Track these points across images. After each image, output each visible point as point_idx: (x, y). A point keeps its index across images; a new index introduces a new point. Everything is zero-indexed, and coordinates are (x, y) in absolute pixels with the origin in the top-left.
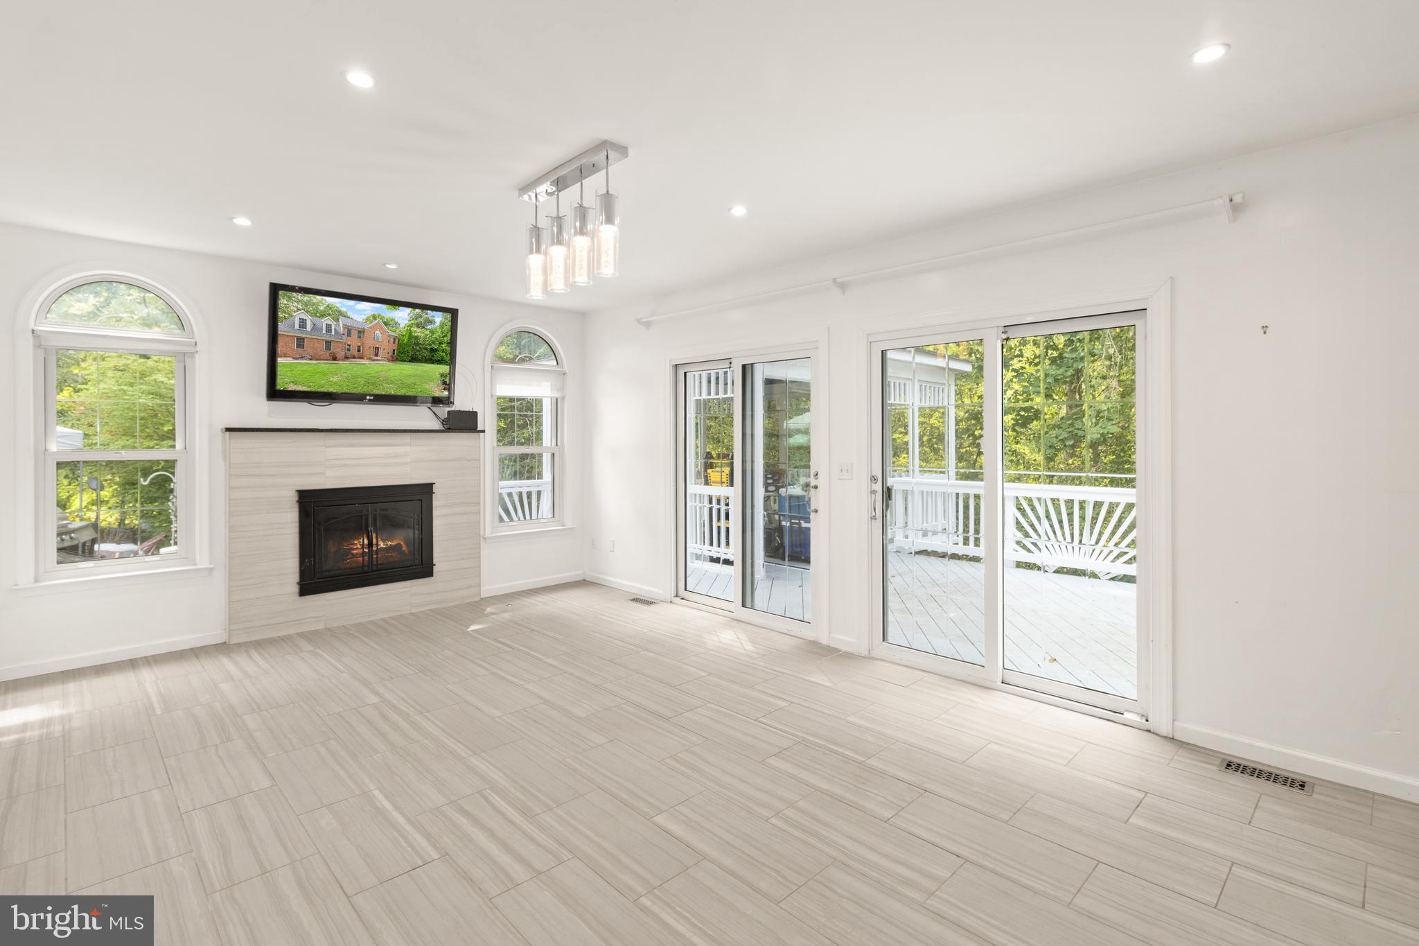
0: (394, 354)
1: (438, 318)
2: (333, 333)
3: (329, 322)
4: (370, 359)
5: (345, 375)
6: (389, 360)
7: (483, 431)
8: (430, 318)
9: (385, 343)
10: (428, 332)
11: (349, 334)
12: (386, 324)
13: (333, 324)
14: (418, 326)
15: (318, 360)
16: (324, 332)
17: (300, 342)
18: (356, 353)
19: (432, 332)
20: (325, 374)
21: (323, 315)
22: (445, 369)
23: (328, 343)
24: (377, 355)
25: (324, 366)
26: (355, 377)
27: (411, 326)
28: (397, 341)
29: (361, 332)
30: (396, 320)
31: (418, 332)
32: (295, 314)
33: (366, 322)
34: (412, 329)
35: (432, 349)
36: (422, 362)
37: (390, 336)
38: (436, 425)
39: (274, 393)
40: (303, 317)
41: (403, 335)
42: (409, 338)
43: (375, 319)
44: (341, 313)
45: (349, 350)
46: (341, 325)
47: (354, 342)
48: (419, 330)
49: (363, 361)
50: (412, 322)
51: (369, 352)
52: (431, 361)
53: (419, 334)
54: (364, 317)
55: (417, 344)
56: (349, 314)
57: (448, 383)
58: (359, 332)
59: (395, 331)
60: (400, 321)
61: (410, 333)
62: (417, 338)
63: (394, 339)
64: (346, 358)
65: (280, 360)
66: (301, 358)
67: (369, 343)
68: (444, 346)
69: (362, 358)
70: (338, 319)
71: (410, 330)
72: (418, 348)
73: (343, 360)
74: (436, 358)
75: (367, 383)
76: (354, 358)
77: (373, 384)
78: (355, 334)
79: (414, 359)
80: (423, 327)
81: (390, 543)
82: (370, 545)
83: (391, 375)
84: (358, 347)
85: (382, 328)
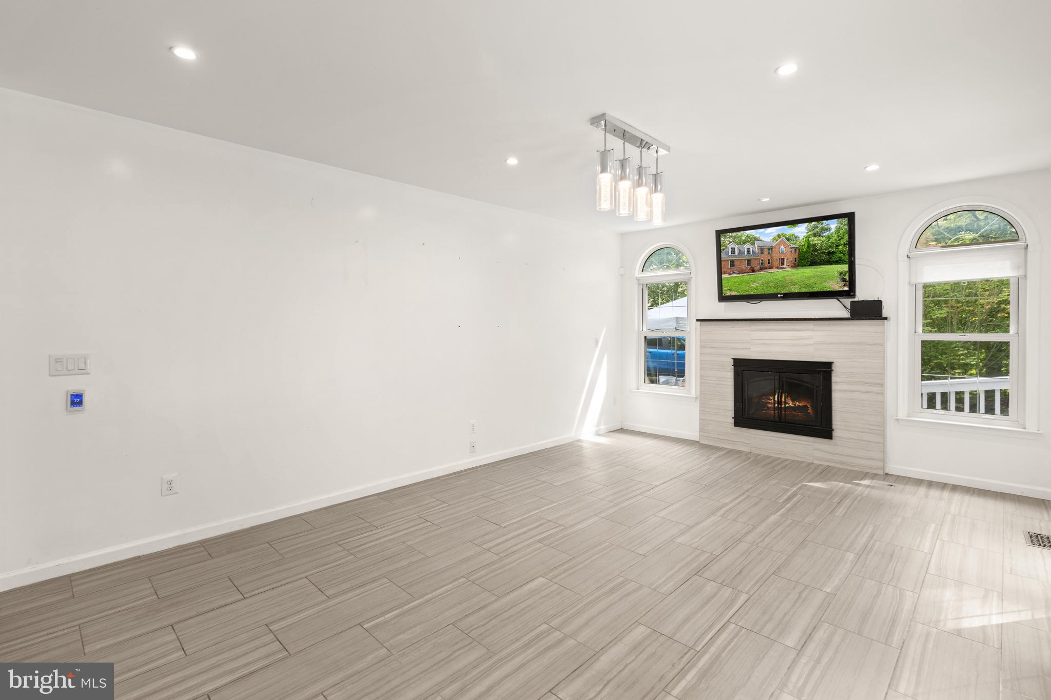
0: (796, 261)
1: (833, 225)
2: (751, 254)
3: (749, 247)
4: (777, 268)
5: (761, 282)
6: (792, 267)
7: (886, 318)
8: (826, 227)
9: (789, 254)
10: (824, 239)
11: (762, 253)
12: (788, 239)
13: (751, 247)
14: (815, 235)
15: (743, 273)
16: (746, 254)
17: (732, 263)
18: (767, 265)
19: (829, 238)
20: (748, 283)
21: (745, 243)
22: (845, 267)
23: (749, 261)
24: (782, 264)
25: (746, 277)
26: (768, 283)
27: (809, 236)
28: (797, 251)
29: (770, 249)
30: (796, 235)
31: (815, 241)
32: (728, 246)
33: (773, 241)
34: (810, 239)
35: (830, 252)
36: (820, 264)
37: (791, 248)
38: (846, 314)
39: (722, 298)
40: (733, 246)
41: (802, 246)
42: (808, 247)
43: (780, 238)
44: (756, 239)
45: (762, 263)
46: (756, 247)
47: (765, 257)
48: (816, 238)
49: (773, 270)
50: (810, 233)
51: (776, 263)
52: (829, 263)
53: (816, 242)
54: (771, 238)
55: (816, 250)
56: (762, 238)
57: (851, 280)
58: (769, 249)
59: (795, 244)
60: (799, 235)
61: (809, 243)
62: (814, 245)
63: (795, 250)
64: (761, 269)
65: (723, 276)
66: (733, 273)
67: (776, 256)
68: (841, 247)
69: (772, 268)
70: (754, 243)
71: (808, 240)
72: (816, 253)
73: (759, 271)
74: (834, 259)
75: (776, 286)
76: (766, 268)
77: (781, 286)
78: (766, 251)
79: (813, 263)
80: (820, 235)
81: (798, 404)
82: (780, 402)
83: (794, 278)
84: (769, 260)
85: (785, 245)
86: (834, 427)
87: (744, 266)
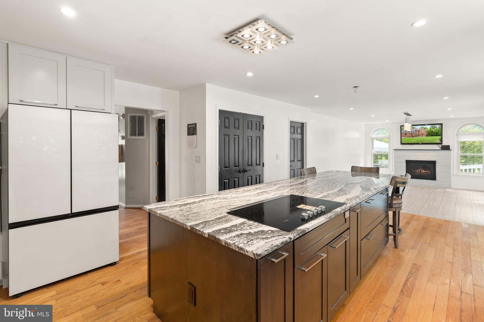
1: (438, 126)
2: (413, 132)
4: (421, 136)
5: (415, 140)
6: (426, 136)
7: (451, 150)
8: (436, 126)
9: (425, 133)
10: (435, 129)
11: (416, 132)
12: (424, 129)
14: (433, 128)
15: (409, 137)
16: (411, 132)
17: (406, 134)
18: (418, 135)
19: (436, 129)
20: (411, 140)
22: (440, 137)
23: (412, 134)
24: (423, 135)
25: (411, 138)
26: (418, 140)
27: (431, 128)
29: (419, 131)
31: (433, 130)
35: (436, 133)
36: (434, 136)
37: (426, 131)
38: (440, 149)
39: (402, 144)
41: (429, 131)
43: (422, 128)
44: (414, 128)
45: (416, 135)
46: (414, 130)
47: (417, 133)
48: (433, 129)
49: (419, 137)
51: (420, 135)
52: (437, 136)
54: (419, 128)
55: (433, 132)
56: (416, 128)
57: (441, 140)
58: (418, 131)
60: (428, 128)
61: (431, 130)
64: (416, 136)
65: (402, 138)
66: (406, 137)
67: (421, 133)
68: (440, 132)
74: (438, 135)
75: (421, 141)
76: (417, 136)
77: (422, 141)
78: (417, 131)
79: (432, 136)
81: (426, 172)
82: (420, 171)
83: (426, 139)
84: (418, 134)
85: (424, 130)
86: (436, 177)
87: (410, 135)
